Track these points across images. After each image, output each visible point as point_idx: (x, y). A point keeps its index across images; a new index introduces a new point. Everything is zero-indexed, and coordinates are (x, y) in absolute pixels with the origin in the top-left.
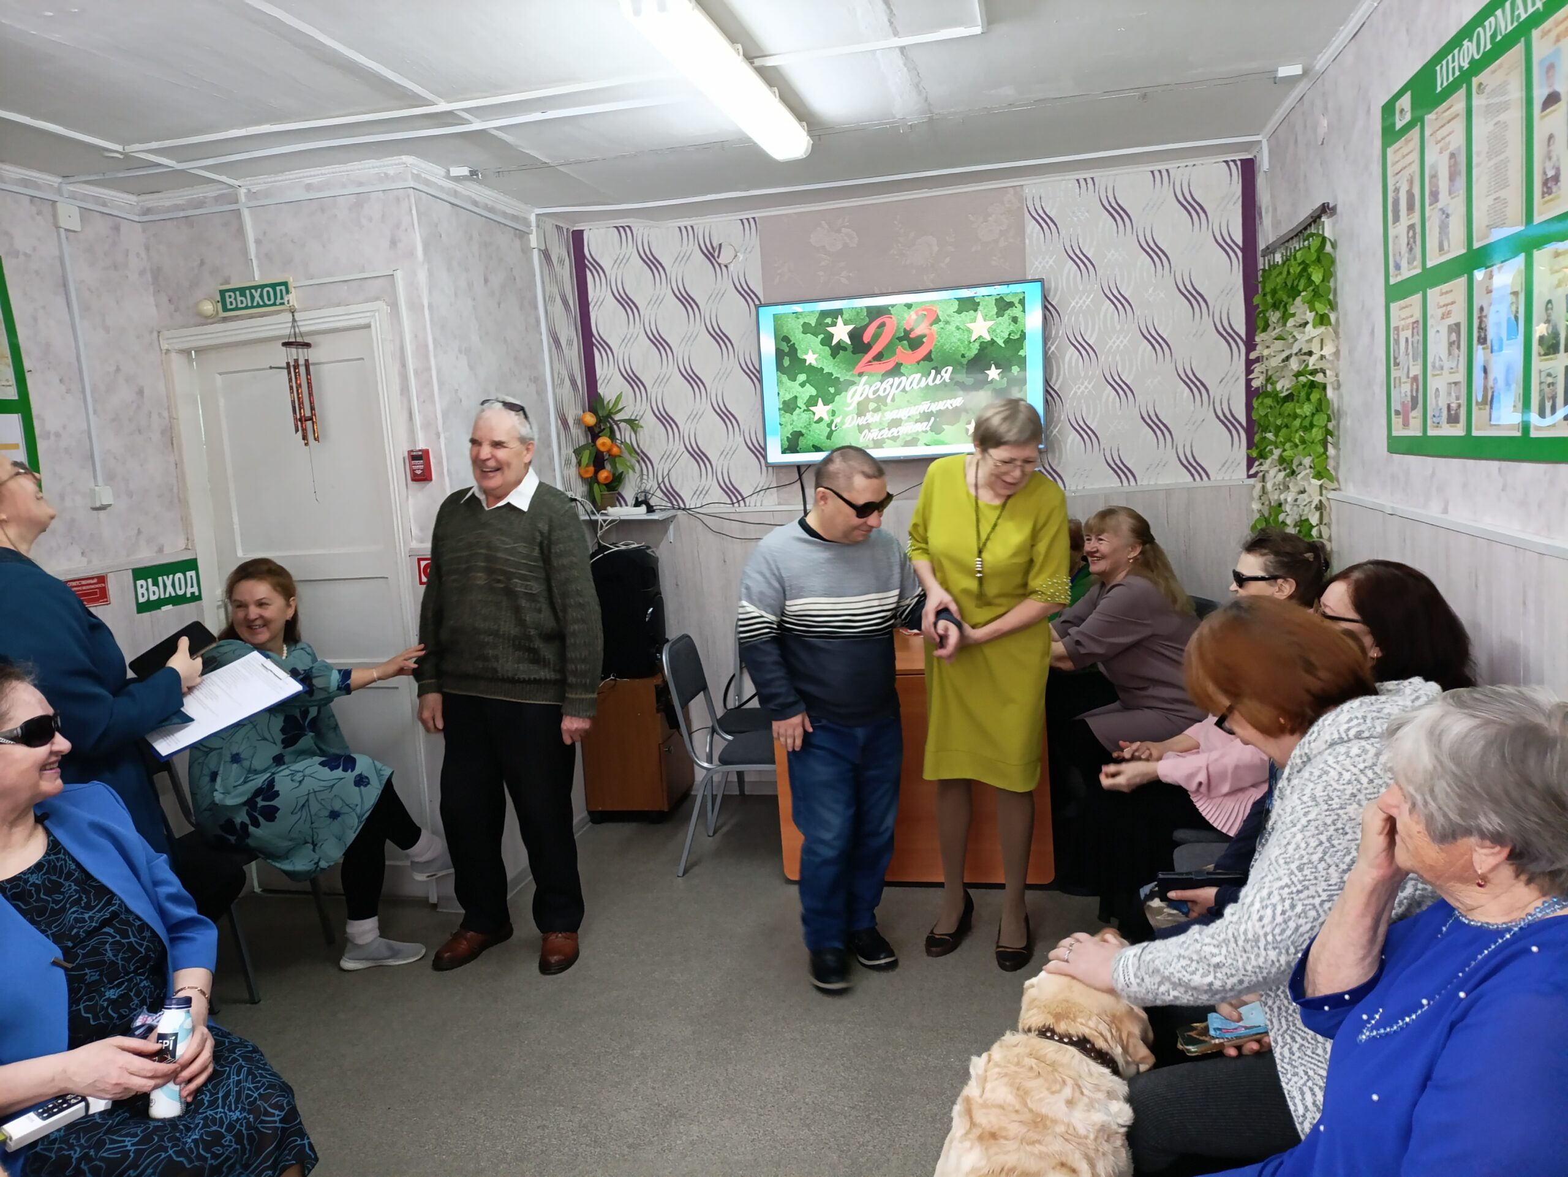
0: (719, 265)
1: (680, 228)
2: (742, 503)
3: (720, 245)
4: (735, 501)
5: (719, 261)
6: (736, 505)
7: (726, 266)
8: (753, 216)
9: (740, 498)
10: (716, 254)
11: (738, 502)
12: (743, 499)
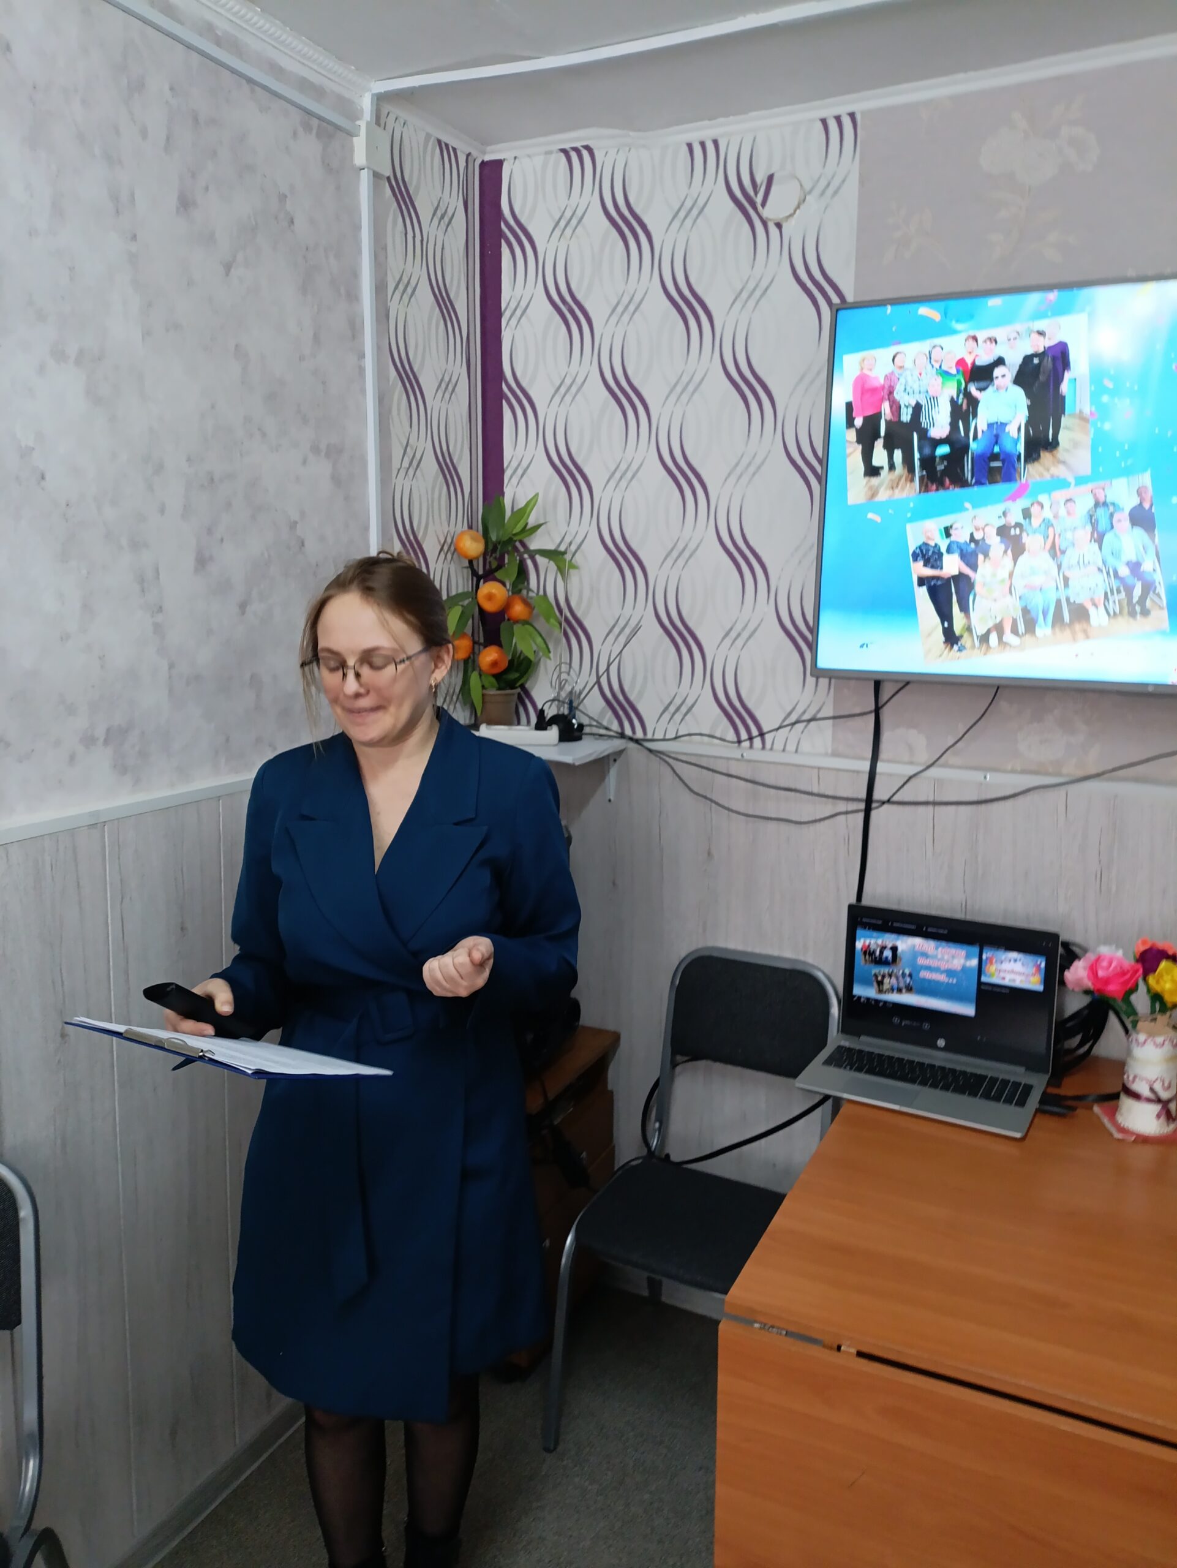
0: (765, 223)
1: (690, 146)
2: (757, 742)
3: (770, 179)
4: (744, 735)
5: (766, 213)
6: (747, 744)
7: (779, 226)
8: (850, 109)
9: (755, 732)
10: (759, 200)
11: (751, 738)
12: (762, 735)
